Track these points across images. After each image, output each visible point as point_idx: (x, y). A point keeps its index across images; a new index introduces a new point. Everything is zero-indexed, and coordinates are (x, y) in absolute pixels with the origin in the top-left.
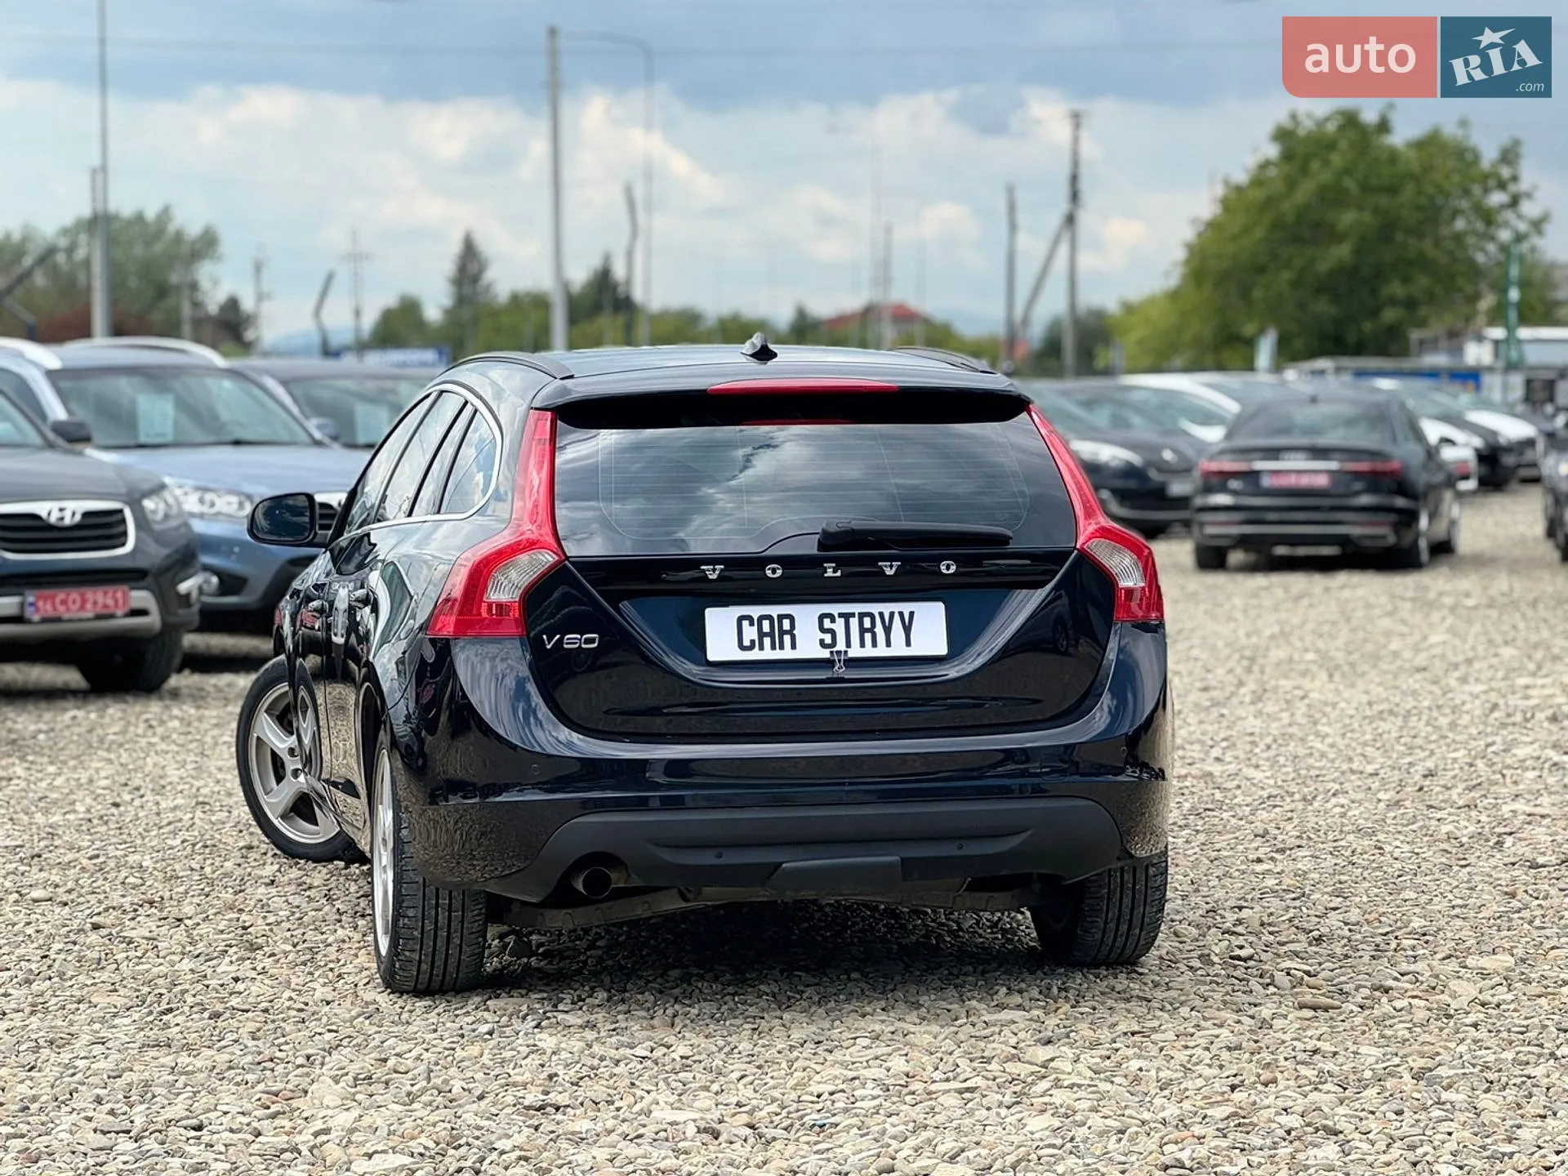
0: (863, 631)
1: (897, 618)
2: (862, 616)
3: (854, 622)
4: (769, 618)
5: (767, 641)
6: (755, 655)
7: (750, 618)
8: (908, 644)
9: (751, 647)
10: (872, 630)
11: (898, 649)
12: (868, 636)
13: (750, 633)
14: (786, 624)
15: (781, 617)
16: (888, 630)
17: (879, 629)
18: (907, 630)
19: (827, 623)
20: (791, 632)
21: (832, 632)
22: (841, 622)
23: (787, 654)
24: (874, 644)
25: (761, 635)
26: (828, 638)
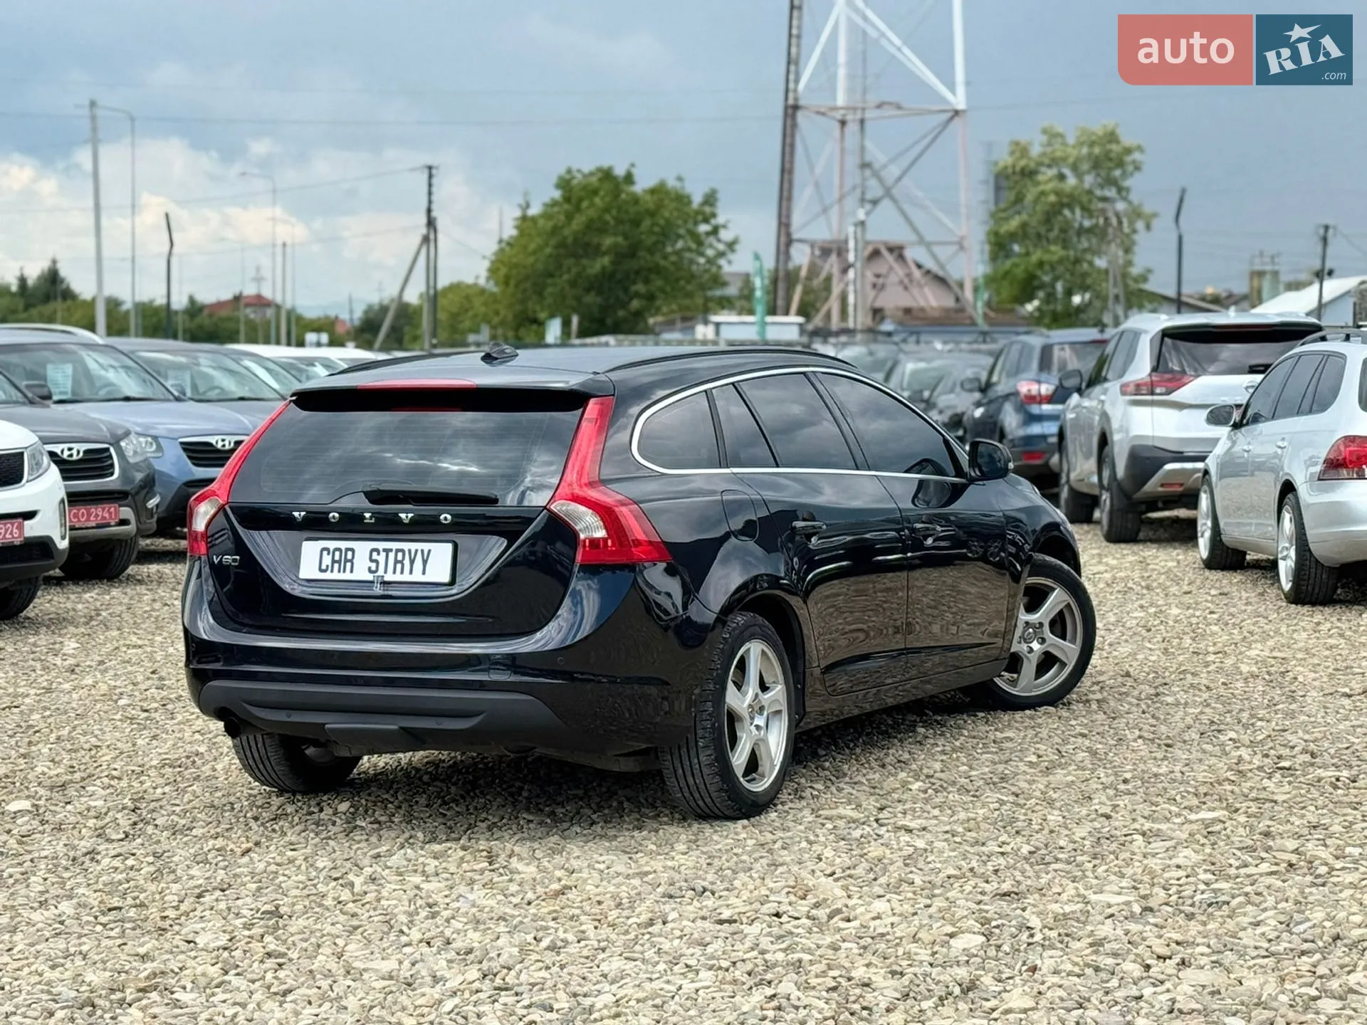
0: (396, 562)
1: (419, 554)
2: (398, 551)
3: (392, 555)
4: (340, 550)
5: (336, 566)
6: (328, 576)
7: (327, 549)
8: (424, 573)
9: (325, 571)
10: (402, 562)
11: (417, 577)
12: (399, 566)
13: (327, 560)
14: (350, 554)
15: (347, 549)
16: (412, 562)
17: (407, 562)
18: (425, 562)
19: (375, 556)
20: (351, 561)
21: (377, 562)
22: (383, 554)
23: (347, 576)
24: (402, 572)
25: (334, 561)
26: (373, 566)
